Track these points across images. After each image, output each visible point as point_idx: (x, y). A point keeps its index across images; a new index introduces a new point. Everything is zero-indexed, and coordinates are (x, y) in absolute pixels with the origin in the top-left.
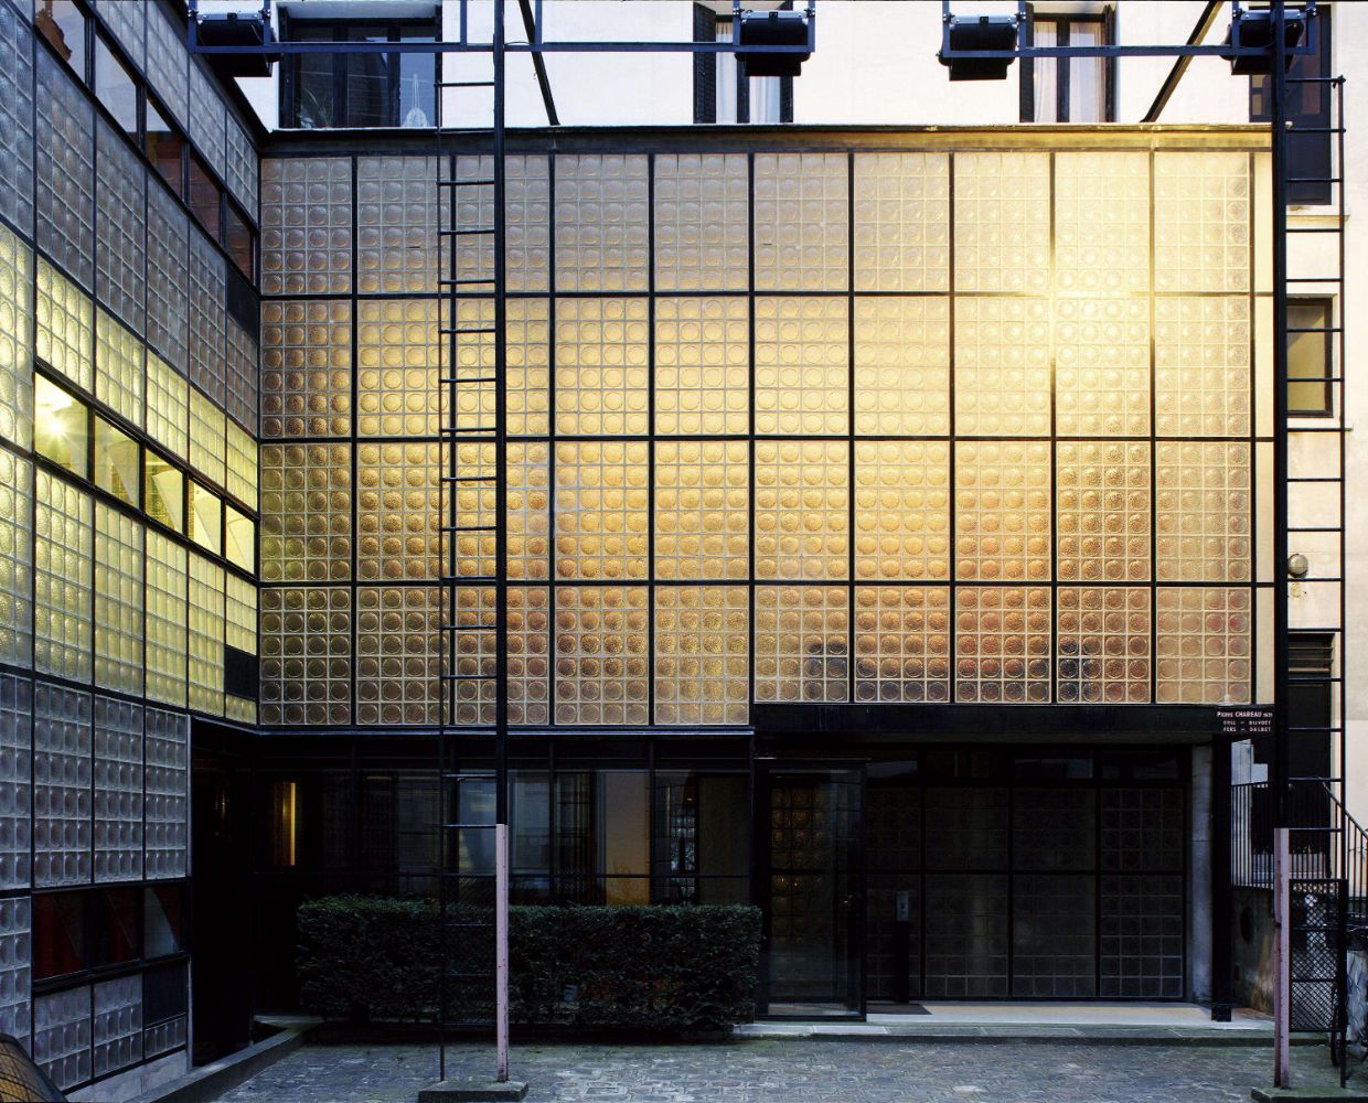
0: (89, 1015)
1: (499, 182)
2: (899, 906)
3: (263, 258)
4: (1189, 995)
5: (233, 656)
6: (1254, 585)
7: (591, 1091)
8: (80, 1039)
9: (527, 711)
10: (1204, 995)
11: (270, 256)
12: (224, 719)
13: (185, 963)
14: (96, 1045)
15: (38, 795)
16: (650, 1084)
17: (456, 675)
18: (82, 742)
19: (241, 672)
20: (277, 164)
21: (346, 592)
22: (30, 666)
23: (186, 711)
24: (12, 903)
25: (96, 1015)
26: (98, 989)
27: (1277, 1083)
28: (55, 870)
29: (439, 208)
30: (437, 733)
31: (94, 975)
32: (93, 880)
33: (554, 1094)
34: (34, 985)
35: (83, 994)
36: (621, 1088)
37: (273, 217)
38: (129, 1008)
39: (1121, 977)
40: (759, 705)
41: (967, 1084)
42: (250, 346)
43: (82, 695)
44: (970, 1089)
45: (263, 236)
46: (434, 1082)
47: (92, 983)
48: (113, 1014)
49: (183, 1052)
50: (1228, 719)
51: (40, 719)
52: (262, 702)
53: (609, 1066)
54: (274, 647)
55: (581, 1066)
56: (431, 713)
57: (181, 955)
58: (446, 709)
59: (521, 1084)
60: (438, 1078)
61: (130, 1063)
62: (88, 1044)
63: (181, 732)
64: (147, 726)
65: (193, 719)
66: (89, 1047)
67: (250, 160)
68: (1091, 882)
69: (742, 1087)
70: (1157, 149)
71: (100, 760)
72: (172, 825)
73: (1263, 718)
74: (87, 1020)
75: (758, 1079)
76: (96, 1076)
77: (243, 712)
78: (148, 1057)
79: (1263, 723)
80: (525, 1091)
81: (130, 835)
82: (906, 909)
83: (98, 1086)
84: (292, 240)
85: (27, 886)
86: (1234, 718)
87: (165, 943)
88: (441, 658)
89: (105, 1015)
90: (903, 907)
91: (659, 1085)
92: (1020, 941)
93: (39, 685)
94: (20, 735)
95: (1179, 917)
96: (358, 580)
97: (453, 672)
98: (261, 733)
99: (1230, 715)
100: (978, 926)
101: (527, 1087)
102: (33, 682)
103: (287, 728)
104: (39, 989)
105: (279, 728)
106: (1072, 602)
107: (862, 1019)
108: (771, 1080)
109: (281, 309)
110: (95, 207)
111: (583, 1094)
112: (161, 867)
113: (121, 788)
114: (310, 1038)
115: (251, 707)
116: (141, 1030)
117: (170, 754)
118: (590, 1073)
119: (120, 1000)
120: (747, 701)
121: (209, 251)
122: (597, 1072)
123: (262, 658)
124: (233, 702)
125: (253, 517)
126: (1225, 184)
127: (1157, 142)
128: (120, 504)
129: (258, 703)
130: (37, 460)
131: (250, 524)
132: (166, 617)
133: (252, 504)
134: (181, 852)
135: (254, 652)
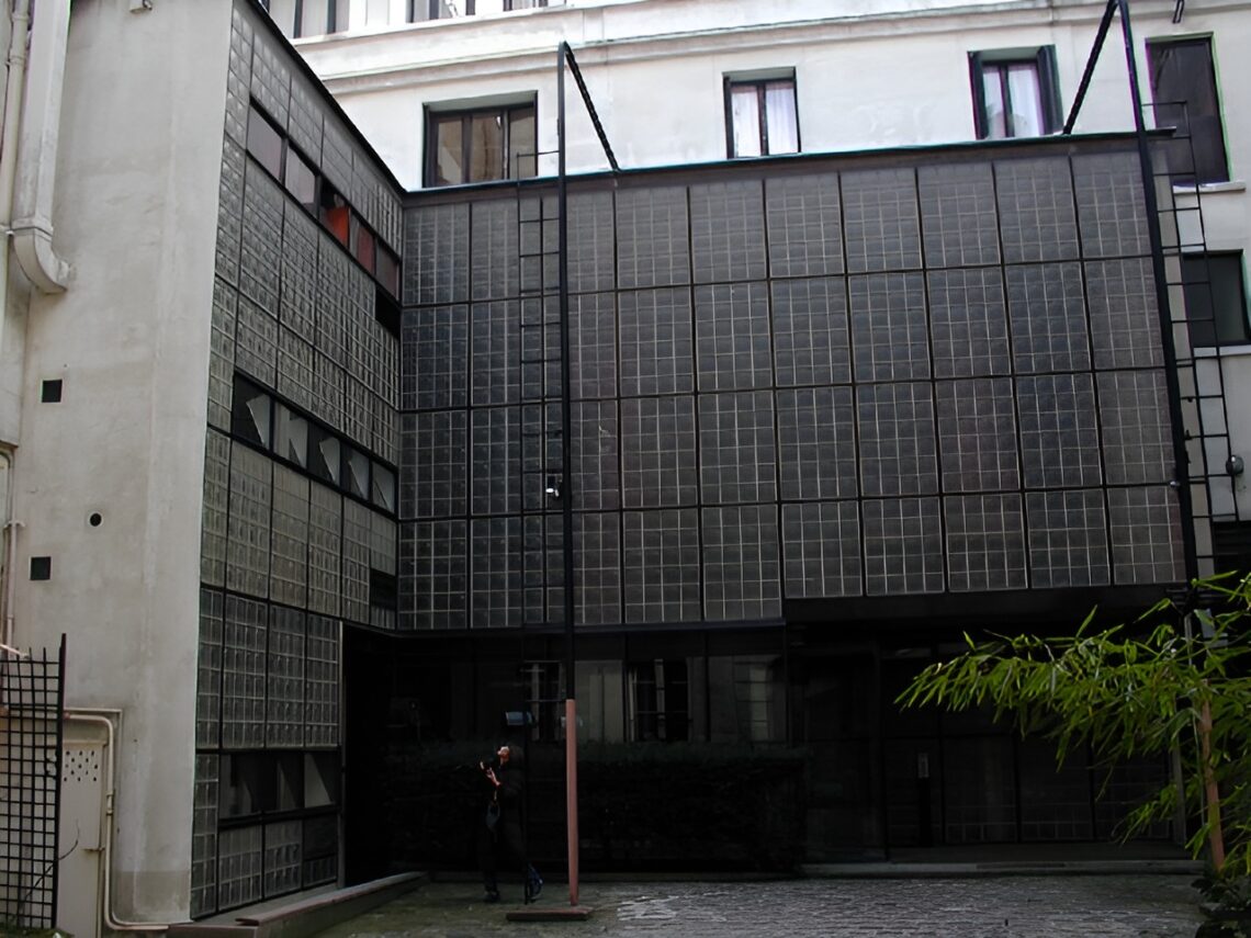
0: (261, 849)
2: (920, 765)
3: (404, 282)
5: (376, 576)
8: (254, 867)
9: (604, 613)
11: (410, 279)
12: (369, 626)
13: (336, 813)
14: (266, 872)
15: (226, 681)
18: (259, 641)
19: (384, 588)
20: (419, 215)
21: (462, 524)
22: (222, 585)
23: (340, 619)
24: (206, 758)
25: (266, 849)
26: (268, 828)
28: (238, 737)
31: (265, 819)
32: (265, 745)
34: (220, 822)
35: (256, 831)
37: (411, 252)
38: (291, 846)
42: (393, 344)
43: (260, 606)
45: (404, 264)
46: (520, 906)
47: (264, 823)
48: (280, 849)
49: (334, 884)
51: (229, 623)
52: (399, 613)
54: (407, 568)
57: (334, 807)
59: (588, 908)
61: (291, 889)
63: (335, 634)
64: (308, 630)
65: (345, 625)
66: (260, 873)
67: (396, 213)
70: (1074, 153)
71: (272, 655)
72: (326, 706)
74: (259, 853)
76: (265, 896)
77: (383, 621)
78: (304, 886)
80: (590, 913)
81: (294, 712)
82: (926, 768)
83: (266, 902)
84: (425, 266)
85: (217, 746)
86: (1182, 593)
87: (318, 796)
89: (272, 850)
90: (923, 766)
92: (1026, 793)
93: (230, 599)
94: (214, 635)
96: (472, 514)
98: (398, 636)
100: (989, 781)
101: (592, 910)
102: (225, 597)
103: (418, 632)
104: (221, 826)
105: (412, 632)
106: (1038, 504)
109: (418, 314)
112: (317, 738)
113: (287, 677)
115: (389, 615)
116: (300, 863)
117: (325, 651)
119: (284, 838)
120: (779, 598)
121: (364, 280)
123: (400, 576)
124: (376, 612)
125: (393, 470)
126: (1130, 175)
127: (1072, 148)
128: (292, 465)
129: (396, 612)
130: (233, 436)
131: (390, 476)
132: (325, 548)
133: (392, 459)
134: (334, 727)
135: (393, 573)
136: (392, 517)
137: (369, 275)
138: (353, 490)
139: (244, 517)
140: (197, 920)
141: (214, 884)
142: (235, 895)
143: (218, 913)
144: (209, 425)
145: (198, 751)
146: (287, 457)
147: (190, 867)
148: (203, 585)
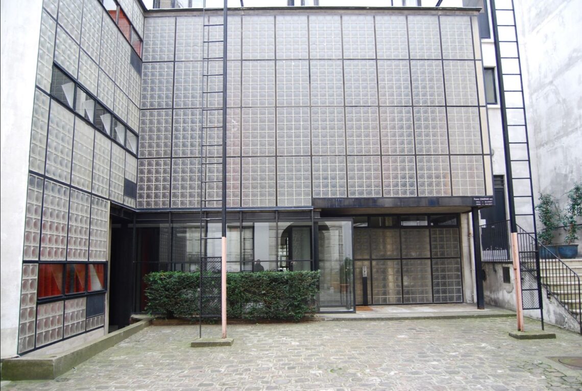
0: (62, 313)
1: (225, 25)
2: (363, 272)
3: (144, 50)
4: (465, 301)
5: (127, 182)
6: (483, 155)
7: (258, 341)
8: (58, 322)
9: (233, 202)
10: (470, 301)
11: (146, 49)
12: (123, 204)
13: (104, 293)
14: (65, 325)
15: (44, 224)
16: (281, 338)
17: (207, 181)
18: (64, 206)
19: (130, 189)
20: (152, 21)
21: (168, 161)
22: (43, 173)
23: (108, 199)
24: (29, 266)
25: (66, 313)
26: (67, 302)
27: (519, 330)
28: (50, 254)
29: (204, 33)
30: (200, 210)
31: (65, 297)
32: (66, 259)
33: (244, 343)
34: (38, 300)
35: (59, 304)
36: (270, 340)
37: (148, 37)
38: (80, 311)
39: (441, 295)
40: (315, 199)
41: (401, 335)
42: (138, 77)
43: (65, 188)
44: (403, 336)
45: (144, 42)
46: (197, 339)
47: (64, 300)
48: (73, 313)
49: (103, 328)
50: (478, 201)
51: (46, 194)
52: (137, 200)
53: (264, 332)
54: (142, 180)
55: (253, 332)
56: (198, 203)
57: (103, 291)
58: (203, 193)
59: (232, 339)
60: (199, 337)
61: (80, 332)
62: (61, 324)
63: (105, 206)
64: (92, 203)
65: (111, 202)
66: (62, 326)
67: (141, 17)
68: (429, 262)
69: (316, 338)
70: (440, 15)
71: (71, 213)
72: (101, 241)
73: (489, 200)
74: (61, 315)
75: (321, 335)
76: (65, 337)
77: (130, 203)
78: (87, 330)
79: (490, 202)
80: (233, 341)
81: (83, 243)
82: (366, 273)
83: (65, 341)
84: (154, 44)
85: (37, 259)
86: (479, 201)
87: (97, 286)
88: (202, 175)
89: (69, 313)
90: (365, 272)
91: (285, 338)
92: (405, 283)
93: (47, 181)
94: (37, 199)
95: (460, 273)
96: (173, 156)
97: (206, 180)
98: (137, 211)
99: (478, 199)
100: (391, 278)
101: (233, 340)
102: (44, 180)
103: (146, 209)
104: (39, 302)
105: (143, 209)
106: (421, 161)
107: (354, 312)
108: (327, 335)
109: (150, 65)
110: (82, 15)
111: (255, 342)
112: (95, 257)
113: (79, 225)
114: (151, 323)
115: (133, 201)
116: (85, 319)
117: (101, 214)
118: (257, 334)
119: (76, 308)
120: (310, 197)
121: (125, 43)
122: (259, 334)
123: (138, 184)
124: (127, 198)
125: (137, 135)
126: (463, 26)
127: (440, 13)
128: (85, 120)
129: (136, 200)
130: (51, 96)
131: (134, 137)
132: (102, 164)
133: (136, 130)
134: (104, 251)
135: (136, 182)
136: (136, 156)
137: (127, 41)
138: (117, 140)
139: (57, 141)
140: (22, 354)
141: (34, 334)
142: (46, 338)
143: (36, 349)
144: (37, 87)
145: (24, 262)
146: (83, 116)
147: (18, 326)
148: (30, 172)
